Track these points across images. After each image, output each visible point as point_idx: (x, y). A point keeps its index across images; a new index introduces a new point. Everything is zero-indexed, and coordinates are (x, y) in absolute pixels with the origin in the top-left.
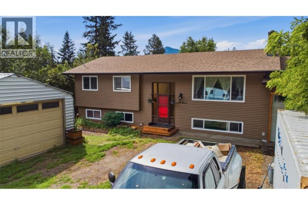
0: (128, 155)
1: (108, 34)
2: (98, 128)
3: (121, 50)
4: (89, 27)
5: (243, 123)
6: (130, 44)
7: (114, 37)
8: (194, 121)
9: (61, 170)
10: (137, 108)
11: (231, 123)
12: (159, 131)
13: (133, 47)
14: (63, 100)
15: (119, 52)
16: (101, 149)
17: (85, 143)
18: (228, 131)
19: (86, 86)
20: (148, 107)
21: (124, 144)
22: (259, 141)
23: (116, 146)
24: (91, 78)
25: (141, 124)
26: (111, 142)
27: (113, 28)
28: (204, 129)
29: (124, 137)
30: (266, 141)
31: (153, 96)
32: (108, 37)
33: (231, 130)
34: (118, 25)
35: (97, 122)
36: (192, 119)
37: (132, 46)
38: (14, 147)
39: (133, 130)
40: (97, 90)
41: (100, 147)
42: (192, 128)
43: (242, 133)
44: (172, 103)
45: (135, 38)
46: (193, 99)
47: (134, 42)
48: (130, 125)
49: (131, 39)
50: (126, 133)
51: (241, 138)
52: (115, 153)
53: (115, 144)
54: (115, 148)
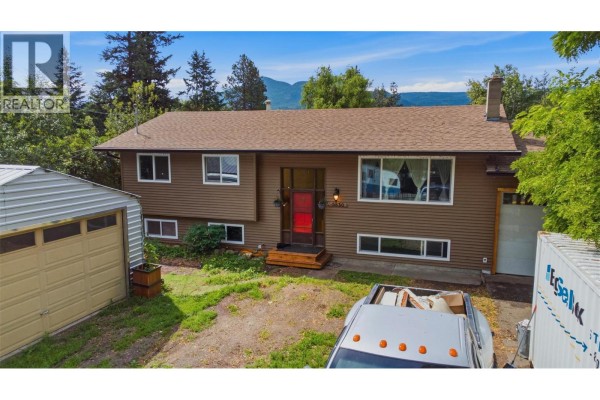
0: (259, 313)
1: (154, 53)
2: (177, 256)
3: (184, 88)
4: (114, 38)
5: (449, 242)
6: (203, 78)
7: (166, 60)
8: (362, 238)
9: (144, 352)
10: (252, 217)
11: (428, 242)
12: (299, 260)
13: (210, 83)
14: (123, 211)
15: (181, 93)
16: (203, 303)
17: (166, 291)
18: (424, 257)
19: (146, 174)
20: (273, 215)
21: (243, 290)
22: (477, 272)
23: (228, 295)
24: (156, 158)
25: (260, 247)
26: (218, 288)
27: (163, 42)
28: (379, 253)
29: (236, 275)
30: (488, 272)
31: (282, 192)
32: (154, 59)
33: (429, 253)
34: (174, 38)
35: (171, 244)
36: (358, 235)
37: (207, 81)
38: (40, 311)
39: (247, 259)
40: (169, 182)
41: (199, 299)
42: (358, 252)
43: (448, 259)
44: (320, 206)
45: (212, 66)
46: (359, 200)
47: (210, 73)
48: (239, 249)
49: (205, 67)
50: (237, 266)
51: (445, 269)
52: (234, 310)
53: (226, 291)
54: (229, 299)
